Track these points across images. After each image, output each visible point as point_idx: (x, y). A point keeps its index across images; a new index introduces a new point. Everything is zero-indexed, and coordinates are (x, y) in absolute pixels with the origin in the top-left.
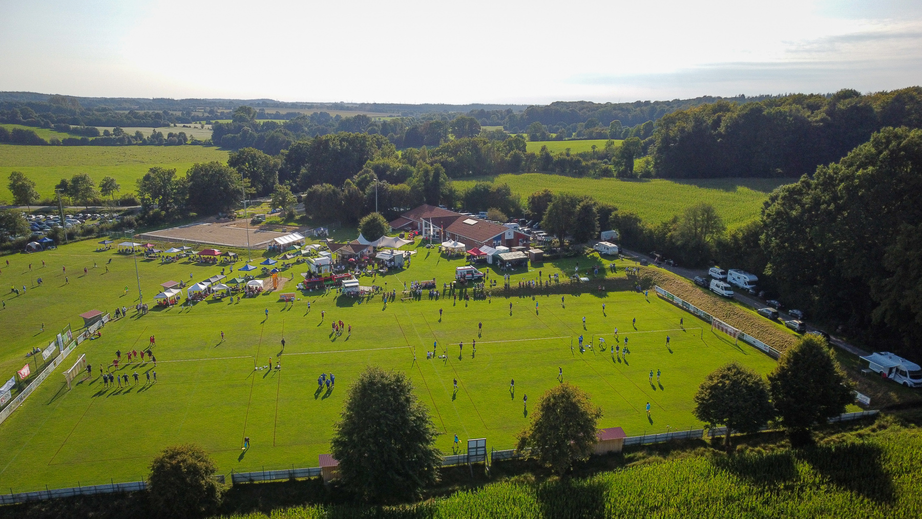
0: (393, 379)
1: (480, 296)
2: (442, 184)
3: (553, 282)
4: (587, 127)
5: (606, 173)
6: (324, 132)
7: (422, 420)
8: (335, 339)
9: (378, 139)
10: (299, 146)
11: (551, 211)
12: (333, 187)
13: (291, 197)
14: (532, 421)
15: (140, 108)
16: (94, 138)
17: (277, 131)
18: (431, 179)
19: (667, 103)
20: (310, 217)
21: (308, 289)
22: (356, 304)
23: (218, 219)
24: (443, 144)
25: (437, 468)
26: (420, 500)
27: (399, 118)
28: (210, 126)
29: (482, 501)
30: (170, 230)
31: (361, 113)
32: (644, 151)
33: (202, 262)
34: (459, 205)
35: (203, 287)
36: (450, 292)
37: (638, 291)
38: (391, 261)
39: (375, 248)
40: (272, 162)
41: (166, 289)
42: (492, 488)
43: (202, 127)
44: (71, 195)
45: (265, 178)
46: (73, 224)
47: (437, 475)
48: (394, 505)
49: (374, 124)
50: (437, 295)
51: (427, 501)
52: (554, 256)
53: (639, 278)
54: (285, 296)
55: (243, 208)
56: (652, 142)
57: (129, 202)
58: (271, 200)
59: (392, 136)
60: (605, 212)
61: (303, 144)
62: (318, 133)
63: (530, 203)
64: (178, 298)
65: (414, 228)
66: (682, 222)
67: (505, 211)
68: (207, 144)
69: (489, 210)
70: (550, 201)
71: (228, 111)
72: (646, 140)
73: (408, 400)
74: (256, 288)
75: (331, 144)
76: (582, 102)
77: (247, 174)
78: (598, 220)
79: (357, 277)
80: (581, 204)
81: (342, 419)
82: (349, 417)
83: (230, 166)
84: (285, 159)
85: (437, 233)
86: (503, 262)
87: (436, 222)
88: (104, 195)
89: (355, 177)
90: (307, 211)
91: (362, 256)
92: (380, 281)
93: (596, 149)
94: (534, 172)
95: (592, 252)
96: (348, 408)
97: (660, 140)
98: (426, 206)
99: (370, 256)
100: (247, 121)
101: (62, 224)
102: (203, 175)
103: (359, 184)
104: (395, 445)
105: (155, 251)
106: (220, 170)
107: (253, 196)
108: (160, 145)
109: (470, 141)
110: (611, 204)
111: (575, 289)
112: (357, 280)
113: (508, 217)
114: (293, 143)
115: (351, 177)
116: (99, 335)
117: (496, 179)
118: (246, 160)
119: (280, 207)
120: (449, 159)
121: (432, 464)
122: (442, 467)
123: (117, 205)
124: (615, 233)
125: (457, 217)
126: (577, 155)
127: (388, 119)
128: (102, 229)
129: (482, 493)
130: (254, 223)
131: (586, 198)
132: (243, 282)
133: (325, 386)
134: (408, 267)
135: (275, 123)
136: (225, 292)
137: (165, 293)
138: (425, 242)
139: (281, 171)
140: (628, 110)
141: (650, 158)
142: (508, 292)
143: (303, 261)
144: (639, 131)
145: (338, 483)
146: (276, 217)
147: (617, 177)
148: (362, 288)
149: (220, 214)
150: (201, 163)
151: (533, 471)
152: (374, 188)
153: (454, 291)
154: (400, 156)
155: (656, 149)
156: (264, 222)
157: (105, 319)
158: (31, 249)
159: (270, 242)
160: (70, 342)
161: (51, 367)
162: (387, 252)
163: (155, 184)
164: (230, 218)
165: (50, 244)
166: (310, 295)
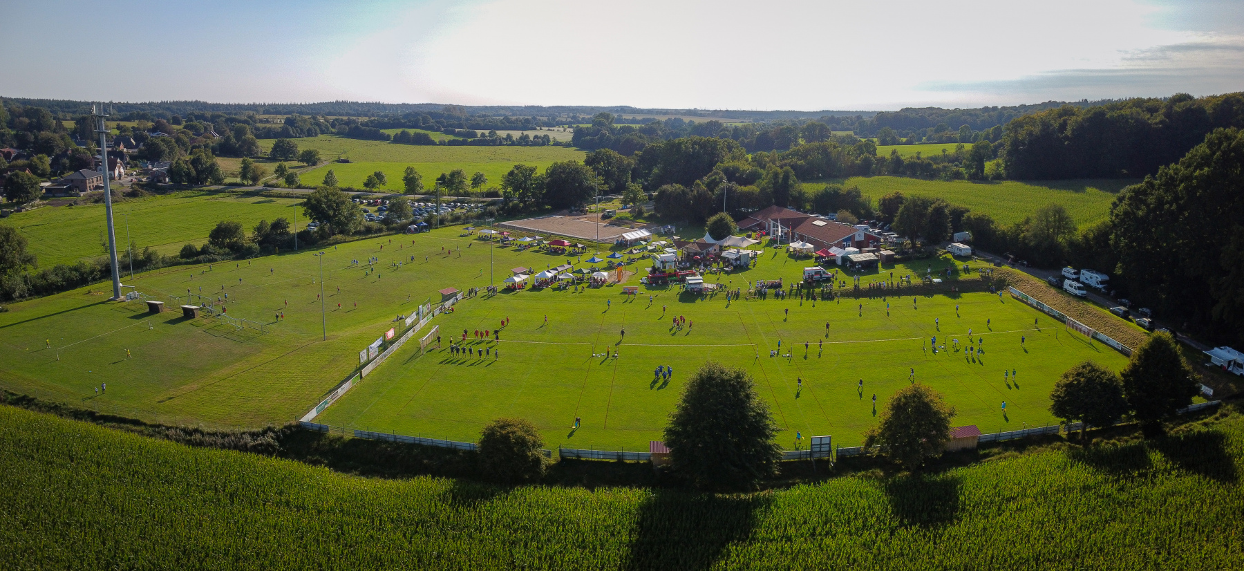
0: (733, 375)
1: (828, 296)
2: (792, 186)
3: (905, 284)
4: (937, 131)
5: (957, 176)
6: (677, 136)
7: (762, 416)
8: (675, 333)
9: (728, 143)
10: (653, 149)
11: (902, 213)
12: (682, 187)
13: (643, 195)
14: (881, 420)
16: (472, 140)
17: (632, 135)
18: (780, 181)
19: (1014, 108)
20: (659, 215)
21: (651, 284)
22: (699, 301)
23: (570, 212)
24: (793, 148)
25: (777, 462)
26: (757, 490)
28: (571, 130)
30: (526, 220)
31: (714, 119)
32: (994, 154)
33: (551, 251)
34: (808, 207)
35: (549, 275)
36: (797, 292)
37: (992, 292)
38: (736, 260)
39: (721, 247)
40: (626, 162)
41: (516, 274)
42: (836, 482)
43: (564, 131)
44: (447, 187)
45: (618, 176)
46: (445, 212)
47: (776, 468)
48: (728, 493)
49: (726, 129)
50: (783, 295)
52: (905, 258)
53: (993, 279)
54: (628, 289)
55: (595, 203)
56: (1001, 145)
57: (493, 194)
58: (622, 198)
59: (743, 140)
60: (958, 214)
61: (657, 147)
62: (671, 137)
63: (881, 205)
64: (526, 283)
65: (762, 229)
66: (1034, 222)
67: (855, 212)
68: (567, 145)
69: (838, 212)
70: (902, 203)
71: (589, 117)
72: (996, 143)
73: (748, 396)
74: (601, 279)
75: (683, 146)
76: (931, 108)
77: (601, 173)
78: (950, 221)
79: (702, 274)
80: (933, 206)
82: (685, 409)
83: (586, 165)
84: (638, 160)
85: (786, 234)
86: (853, 263)
87: (785, 223)
88: (473, 188)
89: (705, 178)
90: (655, 209)
91: (708, 254)
92: (725, 279)
93: (947, 153)
94: (884, 175)
95: (945, 253)
97: (1009, 143)
98: (775, 207)
99: (716, 255)
100: (606, 125)
101: (436, 211)
102: (561, 172)
103: (708, 185)
104: (732, 438)
105: (510, 239)
106: (577, 169)
107: (606, 193)
108: (526, 145)
109: (820, 145)
110: (963, 206)
111: (928, 290)
112: (701, 277)
113: (859, 218)
114: (647, 145)
115: (700, 178)
116: (453, 310)
117: (846, 182)
118: (602, 159)
119: (631, 204)
120: (799, 163)
121: (771, 458)
122: (783, 461)
124: (967, 234)
125: (806, 218)
126: (928, 158)
127: (740, 125)
128: (466, 219)
130: (604, 217)
131: (938, 200)
132: (589, 273)
133: (662, 377)
134: (754, 266)
135: (631, 127)
136: (570, 281)
137: (515, 278)
138: (772, 242)
139: (634, 171)
140: (977, 116)
141: (1000, 161)
142: (857, 293)
143: (649, 257)
144: (988, 135)
145: (668, 469)
146: (626, 213)
147: (968, 179)
148: (705, 285)
149: (573, 208)
150: (559, 162)
151: (882, 468)
152: (723, 189)
153: (800, 291)
154: (750, 160)
155: (1005, 152)
156: (615, 217)
157: (459, 296)
158: (410, 231)
159: (618, 237)
160: (428, 314)
161: (410, 333)
162: (733, 251)
163: (517, 179)
164: (582, 212)
165: (425, 227)
166: (653, 289)
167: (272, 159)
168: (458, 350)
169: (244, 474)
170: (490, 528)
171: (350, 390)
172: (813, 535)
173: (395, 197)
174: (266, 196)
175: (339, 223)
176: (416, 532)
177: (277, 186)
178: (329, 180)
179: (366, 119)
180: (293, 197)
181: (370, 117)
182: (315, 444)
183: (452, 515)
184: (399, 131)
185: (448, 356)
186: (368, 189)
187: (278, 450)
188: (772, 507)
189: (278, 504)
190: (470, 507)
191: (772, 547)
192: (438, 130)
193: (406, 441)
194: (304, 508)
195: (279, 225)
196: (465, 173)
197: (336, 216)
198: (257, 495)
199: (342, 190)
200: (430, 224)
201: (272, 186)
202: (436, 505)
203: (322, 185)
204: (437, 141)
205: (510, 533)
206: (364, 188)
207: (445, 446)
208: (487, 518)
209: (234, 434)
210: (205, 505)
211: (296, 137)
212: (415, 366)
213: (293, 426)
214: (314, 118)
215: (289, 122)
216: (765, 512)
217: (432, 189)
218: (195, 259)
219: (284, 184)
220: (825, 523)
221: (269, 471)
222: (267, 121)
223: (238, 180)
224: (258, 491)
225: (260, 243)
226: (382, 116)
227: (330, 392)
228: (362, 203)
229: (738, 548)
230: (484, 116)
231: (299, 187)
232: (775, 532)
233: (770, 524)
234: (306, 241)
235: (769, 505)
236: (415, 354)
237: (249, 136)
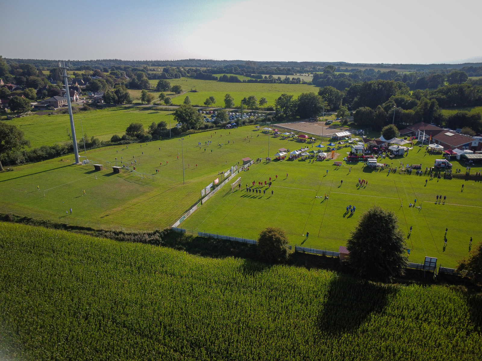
0: (387, 214)
1: (448, 177)
2: (435, 111)
6: (370, 79)
7: (400, 239)
8: (359, 188)
9: (400, 84)
10: (355, 87)
12: (370, 109)
13: (347, 113)
14: (471, 255)
15: (282, 66)
16: (260, 80)
17: (345, 78)
18: (428, 108)
20: (356, 124)
21: (349, 161)
22: (373, 172)
23: (309, 120)
24: (440, 88)
25: (404, 268)
26: (391, 283)
27: (414, 72)
28: (312, 75)
29: (428, 293)
30: (287, 124)
31: (392, 70)
33: (299, 141)
34: (444, 124)
35: (297, 153)
36: (429, 172)
38: (398, 151)
39: (389, 143)
40: (340, 94)
41: (280, 152)
42: (436, 288)
43: (308, 76)
44: (247, 105)
45: (335, 102)
46: (245, 118)
47: (403, 271)
48: (375, 282)
49: (399, 76)
50: (421, 173)
51: (395, 285)
54: (337, 162)
55: (322, 116)
57: (270, 109)
58: (337, 113)
59: (409, 82)
61: (358, 86)
62: (366, 80)
64: (286, 157)
65: (413, 135)
67: (475, 129)
68: (309, 84)
69: (463, 128)
71: (322, 68)
73: (393, 227)
74: (323, 157)
75: (372, 86)
77: (326, 99)
79: (377, 158)
81: (355, 230)
82: (359, 230)
83: (319, 95)
84: (347, 93)
85: (427, 139)
86: (468, 160)
87: (428, 132)
88: (260, 105)
89: (384, 104)
90: (354, 120)
91: (381, 147)
92: (388, 161)
96: (359, 225)
98: (423, 123)
99: (385, 148)
100: (331, 73)
101: (241, 117)
102: (306, 99)
103: (385, 108)
104: (382, 250)
105: (278, 133)
106: (314, 97)
107: (328, 111)
108: (288, 83)
112: (376, 160)
114: (352, 85)
115: (381, 104)
116: (248, 169)
118: (327, 92)
119: (341, 117)
120: (442, 97)
121: (401, 265)
122: (407, 268)
123: (265, 110)
125: (441, 131)
127: (408, 73)
128: (257, 121)
129: (429, 289)
130: (327, 124)
132: (317, 153)
133: (350, 212)
134: (406, 156)
135: (344, 74)
136: (307, 157)
137: (280, 154)
138: (418, 143)
139: (344, 99)
142: (467, 177)
143: (349, 146)
145: (347, 262)
146: (338, 122)
148: (378, 164)
149: (311, 118)
150: (305, 93)
151: (467, 286)
152: (393, 111)
153: (432, 172)
156: (332, 124)
157: (252, 162)
158: (227, 128)
159: (334, 135)
160: (236, 171)
161: (227, 181)
162: (396, 146)
163: (283, 101)
164: (316, 120)
165: (235, 126)
166: (350, 164)
167: (157, 90)
168: (250, 190)
169: (145, 256)
170: (260, 288)
171: (196, 210)
172: (417, 318)
173: (220, 110)
174: (155, 110)
175: (192, 124)
176: (227, 289)
177: (160, 105)
178: (187, 101)
179: (205, 69)
180: (168, 110)
181: (207, 68)
182: (179, 240)
183: (243, 279)
184: (222, 75)
185: (245, 193)
186: (206, 106)
187: (161, 243)
188: (397, 295)
189: (162, 273)
190: (251, 275)
191: (393, 320)
192: (242, 74)
193: (223, 238)
194: (174, 275)
195: (161, 125)
196: (256, 97)
197: (190, 119)
198: (152, 268)
199: (193, 106)
200: (238, 124)
201: (158, 105)
202: (236, 274)
203: (183, 104)
204: (242, 80)
205: (269, 291)
206: (204, 105)
207: (241, 241)
208: (259, 282)
209: (140, 234)
210: (125, 274)
211: (169, 79)
212: (228, 198)
213: (168, 230)
214: (178, 68)
215: (166, 70)
216: (393, 297)
217: (239, 106)
218: (119, 142)
219: (164, 103)
220: (425, 313)
221: (157, 254)
222: (154, 70)
223: (140, 102)
224: (152, 265)
225: (152, 134)
226: (213, 67)
227: (187, 211)
228: (203, 113)
229: (376, 317)
230: (266, 67)
231: (171, 105)
232: (396, 311)
233: (394, 305)
234: (175, 133)
235: (396, 293)
236: (229, 192)
237: (145, 78)
